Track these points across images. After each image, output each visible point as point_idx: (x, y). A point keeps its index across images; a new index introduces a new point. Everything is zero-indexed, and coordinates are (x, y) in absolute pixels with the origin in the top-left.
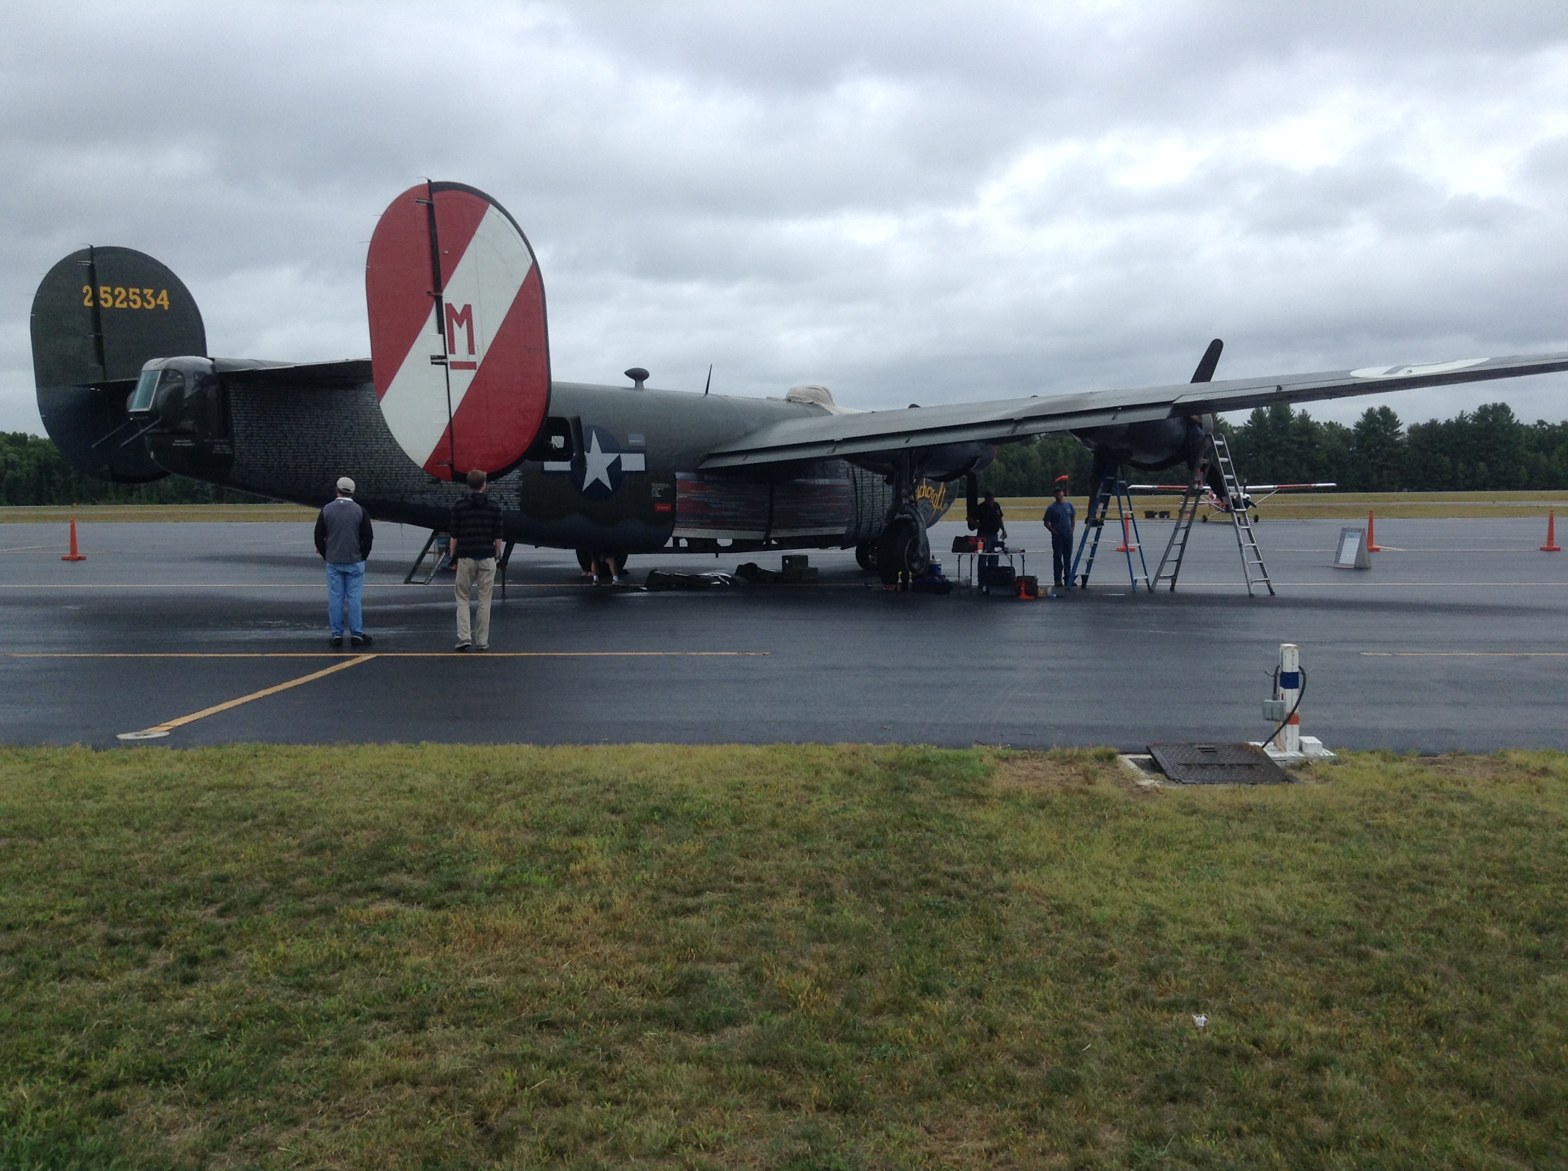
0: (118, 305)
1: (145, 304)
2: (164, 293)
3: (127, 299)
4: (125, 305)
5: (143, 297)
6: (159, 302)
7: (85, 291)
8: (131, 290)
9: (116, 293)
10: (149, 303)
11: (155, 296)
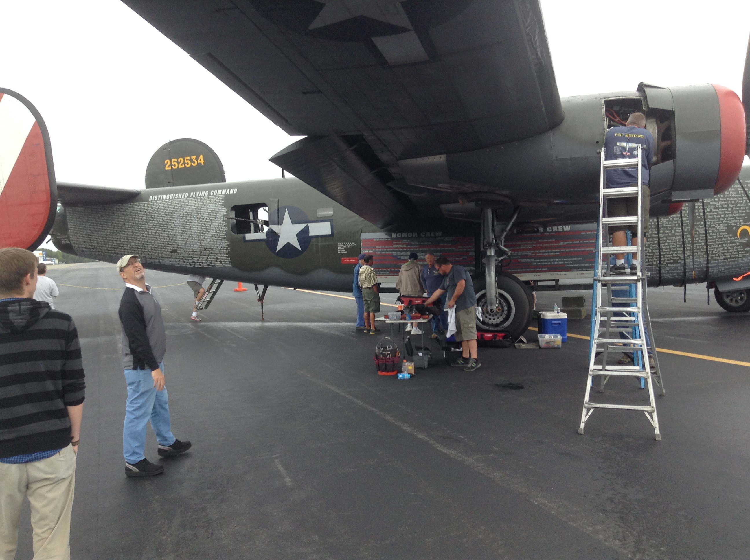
0: (180, 167)
1: (193, 164)
2: (201, 157)
3: (184, 163)
4: (183, 166)
5: (191, 160)
6: (199, 162)
7: (166, 163)
8: (186, 158)
9: (179, 161)
10: (194, 163)
11: (197, 159)
